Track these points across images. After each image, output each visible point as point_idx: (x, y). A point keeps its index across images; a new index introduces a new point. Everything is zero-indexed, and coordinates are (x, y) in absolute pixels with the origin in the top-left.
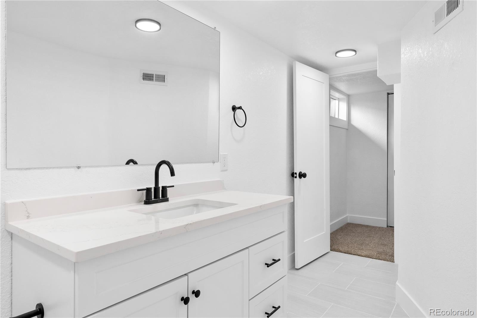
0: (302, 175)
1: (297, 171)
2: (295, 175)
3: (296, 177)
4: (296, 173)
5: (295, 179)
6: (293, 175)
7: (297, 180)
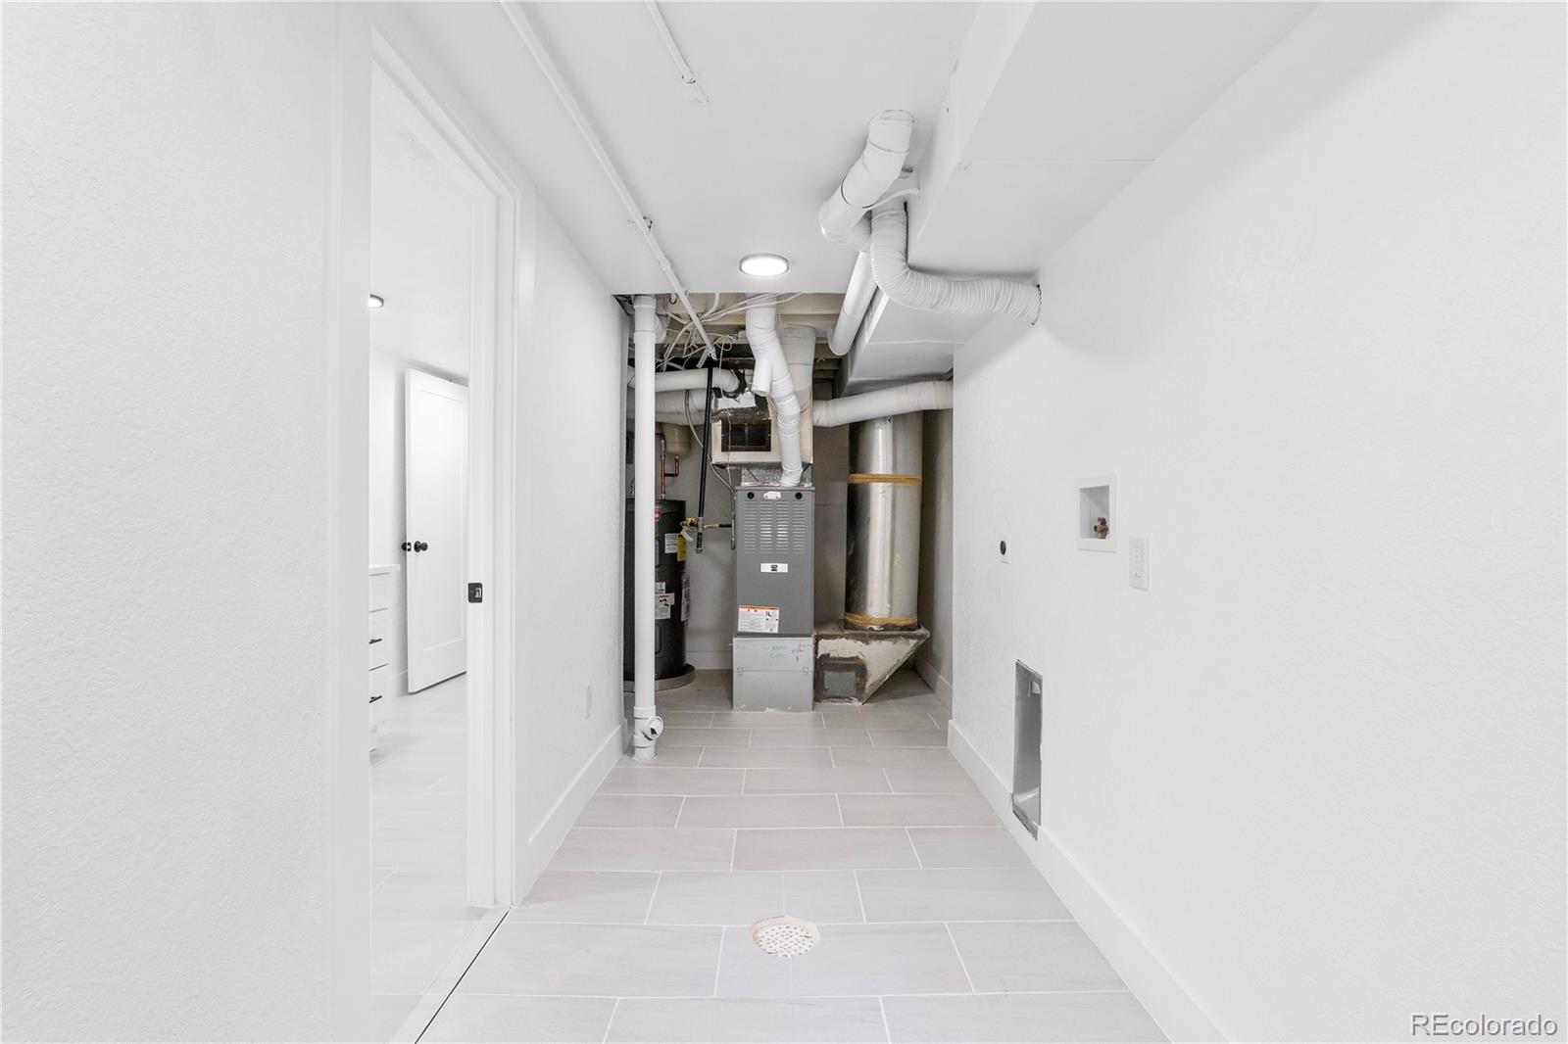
0: (420, 547)
1: (411, 540)
2: (408, 547)
3: (409, 550)
4: (409, 544)
5: (408, 553)
6: (404, 547)
7: (411, 554)
